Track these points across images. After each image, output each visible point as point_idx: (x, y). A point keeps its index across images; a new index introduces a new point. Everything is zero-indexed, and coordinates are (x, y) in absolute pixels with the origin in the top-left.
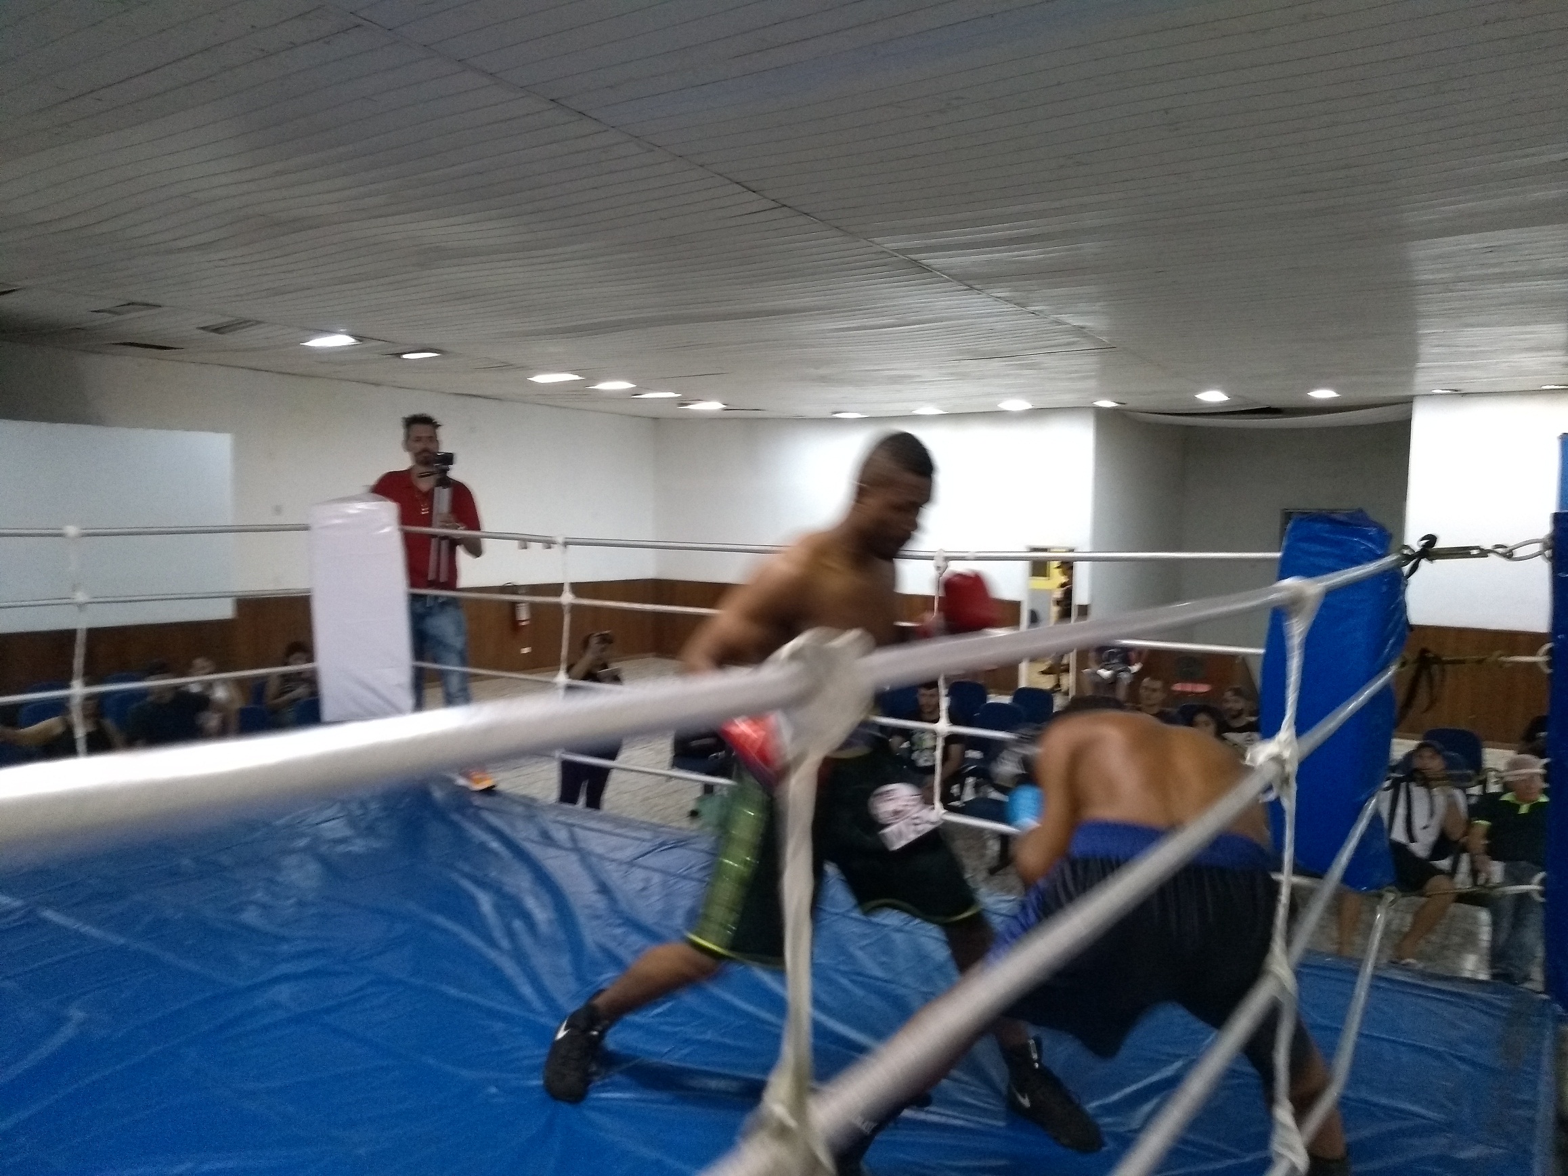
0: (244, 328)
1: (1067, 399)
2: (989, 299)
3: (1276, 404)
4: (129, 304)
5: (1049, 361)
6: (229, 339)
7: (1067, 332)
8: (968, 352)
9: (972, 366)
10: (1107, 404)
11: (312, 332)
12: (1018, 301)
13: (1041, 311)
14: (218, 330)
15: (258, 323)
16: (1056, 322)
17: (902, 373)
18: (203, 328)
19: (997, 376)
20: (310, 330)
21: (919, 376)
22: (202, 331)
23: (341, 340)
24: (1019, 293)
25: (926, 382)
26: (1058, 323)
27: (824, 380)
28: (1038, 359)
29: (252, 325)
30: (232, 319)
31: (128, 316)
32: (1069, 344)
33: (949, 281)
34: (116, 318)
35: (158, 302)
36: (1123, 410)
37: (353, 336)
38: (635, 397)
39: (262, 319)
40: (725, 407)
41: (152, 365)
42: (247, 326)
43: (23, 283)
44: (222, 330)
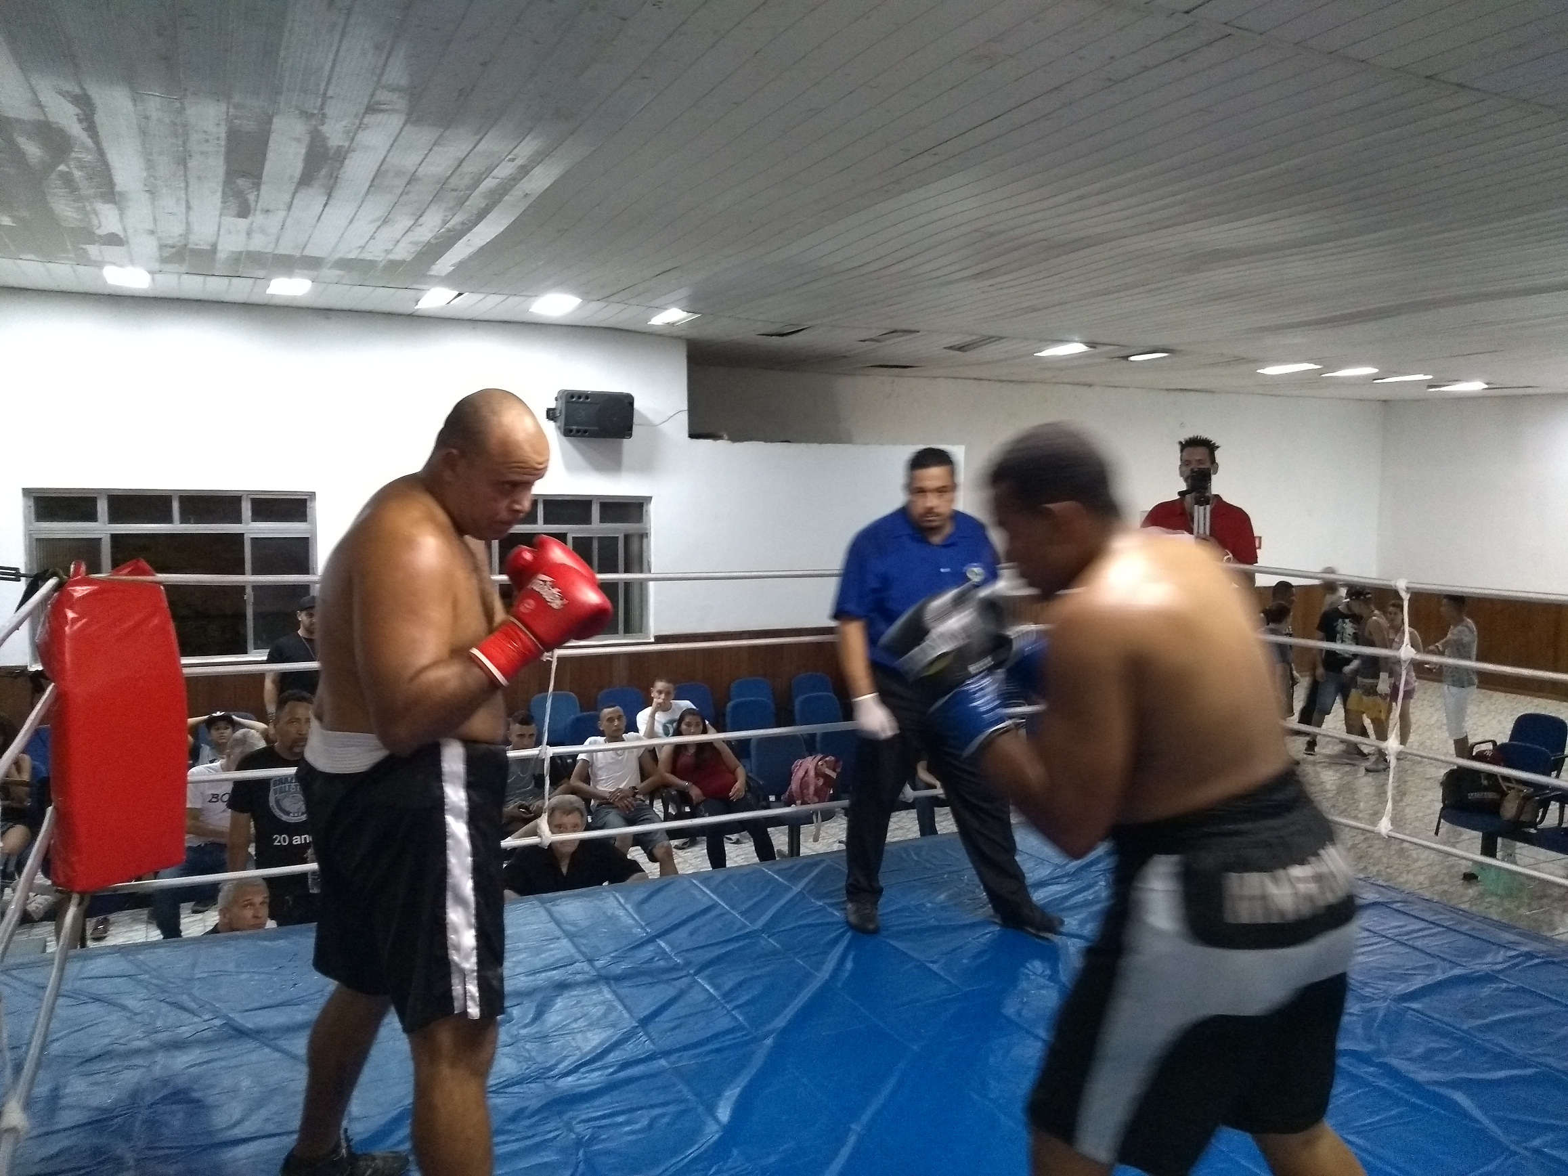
0: (985, 344)
4: (893, 332)
6: (970, 355)
11: (1048, 343)
14: (961, 348)
15: (1002, 338)
18: (951, 348)
20: (1046, 340)
22: (947, 350)
23: (1076, 348)
29: (995, 341)
30: (975, 337)
31: (889, 342)
34: (878, 344)
35: (913, 328)
37: (1087, 344)
38: (1375, 381)
39: (1003, 336)
40: (1486, 386)
41: (893, 382)
42: (990, 342)
43: (810, 323)
44: (965, 348)
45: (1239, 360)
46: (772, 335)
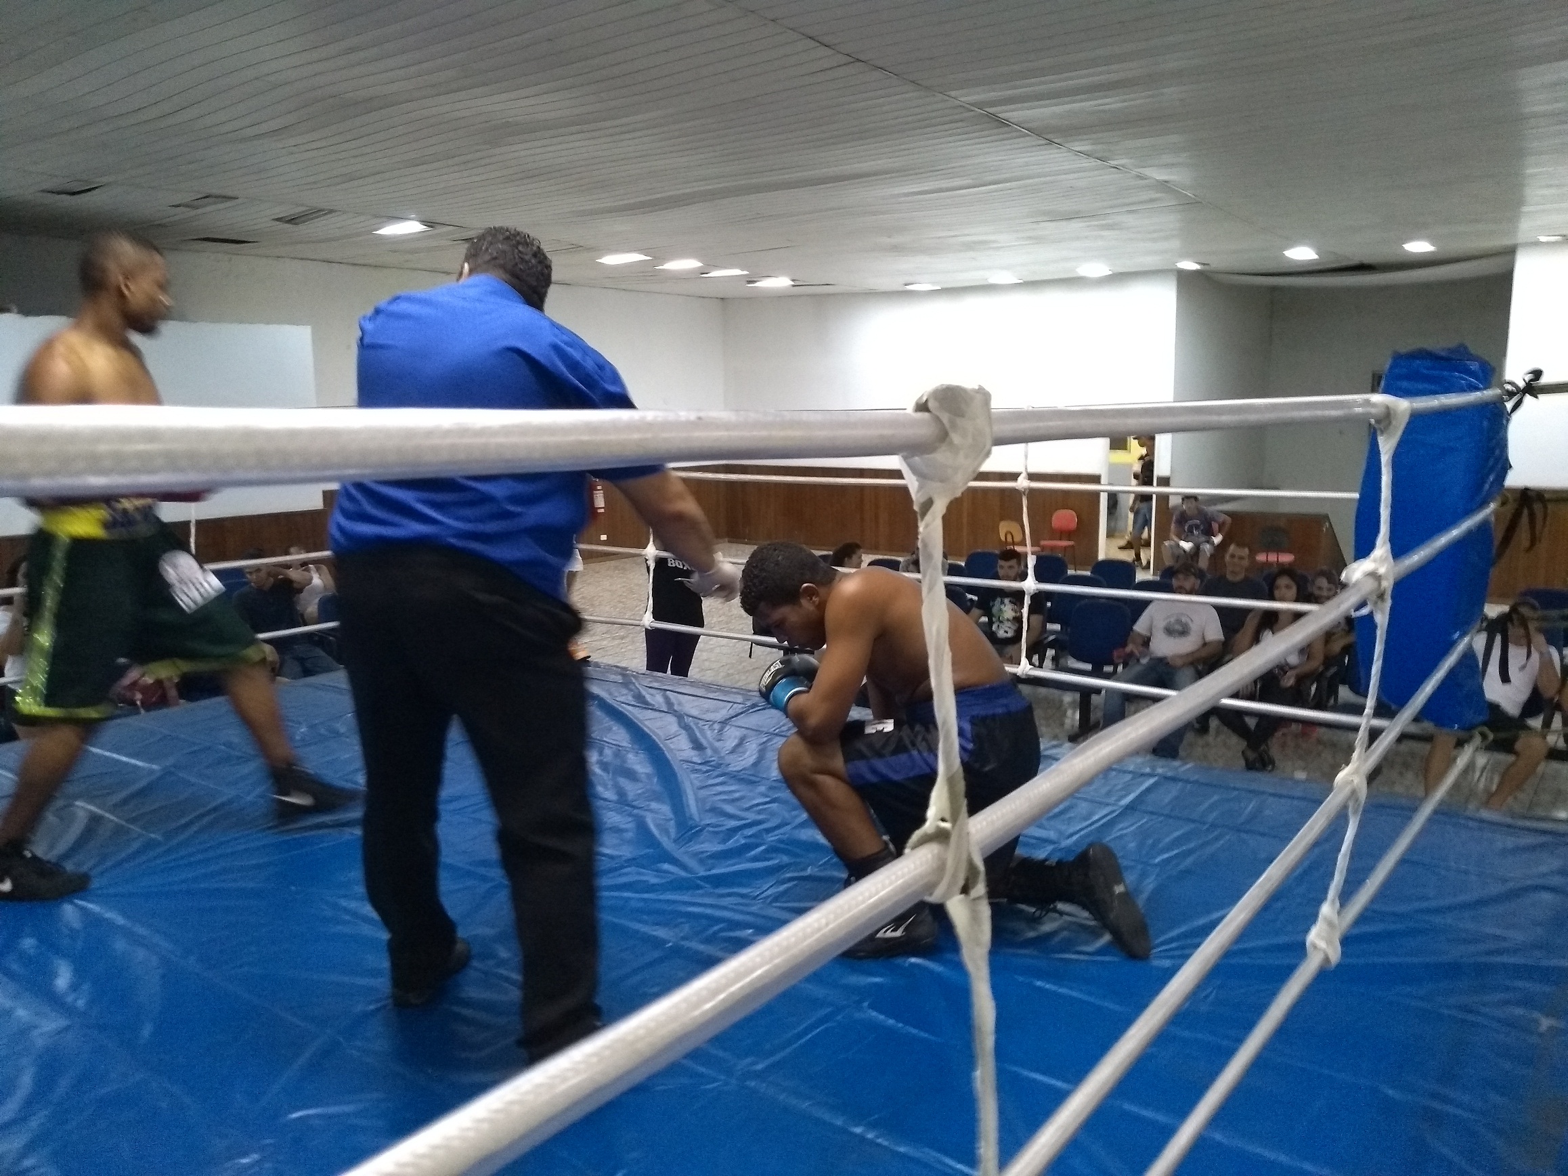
0: (317, 217)
1: (1151, 261)
2: (1070, 154)
3: (1367, 260)
4: (205, 198)
5: (1130, 220)
6: (304, 229)
7: (1149, 187)
8: (1045, 213)
9: (1050, 228)
10: (1190, 265)
11: (385, 220)
12: (1099, 155)
13: (1123, 166)
14: (292, 220)
15: (331, 211)
16: (1138, 176)
17: (975, 238)
18: (278, 220)
19: (1078, 238)
20: (381, 217)
21: (994, 242)
22: (278, 223)
23: (411, 227)
24: (1099, 147)
25: (1002, 247)
26: (1140, 177)
27: (898, 250)
28: (1118, 219)
29: (326, 214)
30: (304, 209)
31: (207, 209)
32: (1152, 200)
33: (1029, 135)
34: (193, 213)
35: (230, 194)
36: (1208, 271)
37: (424, 222)
38: (703, 275)
39: (335, 208)
40: (793, 283)
41: (230, 260)
42: (320, 216)
43: (104, 180)
44: (293, 222)
45: (576, 248)
46: (59, 193)
